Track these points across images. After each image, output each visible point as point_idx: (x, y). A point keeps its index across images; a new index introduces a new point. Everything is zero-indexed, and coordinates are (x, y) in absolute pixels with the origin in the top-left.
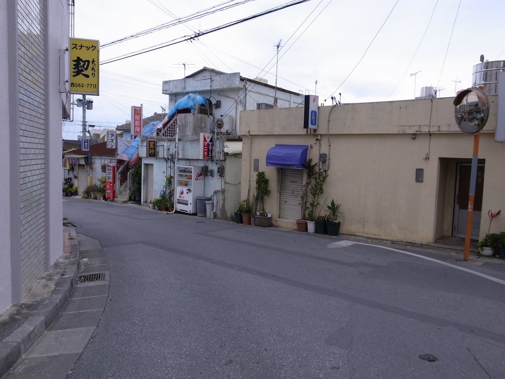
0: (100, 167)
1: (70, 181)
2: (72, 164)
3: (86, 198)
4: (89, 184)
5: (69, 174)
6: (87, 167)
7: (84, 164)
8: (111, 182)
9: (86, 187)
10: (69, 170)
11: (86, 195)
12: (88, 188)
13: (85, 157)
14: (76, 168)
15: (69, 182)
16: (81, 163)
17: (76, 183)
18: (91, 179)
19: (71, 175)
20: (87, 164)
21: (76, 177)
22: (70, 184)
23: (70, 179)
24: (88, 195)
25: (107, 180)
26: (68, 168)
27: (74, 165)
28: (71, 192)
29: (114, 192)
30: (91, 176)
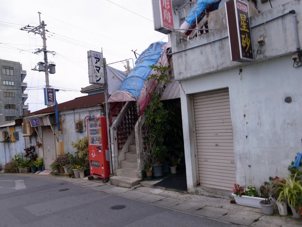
0: (74, 126)
1: (32, 151)
2: (33, 128)
3: (56, 174)
4: (58, 153)
5: (31, 143)
6: (54, 129)
7: (49, 124)
8: (98, 148)
9: (55, 159)
10: (31, 137)
11: (56, 171)
12: (58, 160)
13: (50, 115)
14: (40, 132)
15: (31, 153)
16: (45, 124)
17: (40, 152)
18: (62, 145)
19: (34, 144)
20: (54, 125)
21: (40, 145)
22: (33, 156)
23: (33, 148)
24: (59, 169)
25: (90, 144)
26: (28, 133)
27: (37, 128)
28: (35, 166)
29: (107, 165)
30: (60, 141)
